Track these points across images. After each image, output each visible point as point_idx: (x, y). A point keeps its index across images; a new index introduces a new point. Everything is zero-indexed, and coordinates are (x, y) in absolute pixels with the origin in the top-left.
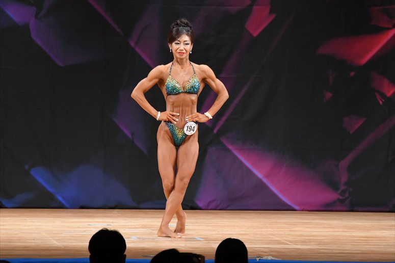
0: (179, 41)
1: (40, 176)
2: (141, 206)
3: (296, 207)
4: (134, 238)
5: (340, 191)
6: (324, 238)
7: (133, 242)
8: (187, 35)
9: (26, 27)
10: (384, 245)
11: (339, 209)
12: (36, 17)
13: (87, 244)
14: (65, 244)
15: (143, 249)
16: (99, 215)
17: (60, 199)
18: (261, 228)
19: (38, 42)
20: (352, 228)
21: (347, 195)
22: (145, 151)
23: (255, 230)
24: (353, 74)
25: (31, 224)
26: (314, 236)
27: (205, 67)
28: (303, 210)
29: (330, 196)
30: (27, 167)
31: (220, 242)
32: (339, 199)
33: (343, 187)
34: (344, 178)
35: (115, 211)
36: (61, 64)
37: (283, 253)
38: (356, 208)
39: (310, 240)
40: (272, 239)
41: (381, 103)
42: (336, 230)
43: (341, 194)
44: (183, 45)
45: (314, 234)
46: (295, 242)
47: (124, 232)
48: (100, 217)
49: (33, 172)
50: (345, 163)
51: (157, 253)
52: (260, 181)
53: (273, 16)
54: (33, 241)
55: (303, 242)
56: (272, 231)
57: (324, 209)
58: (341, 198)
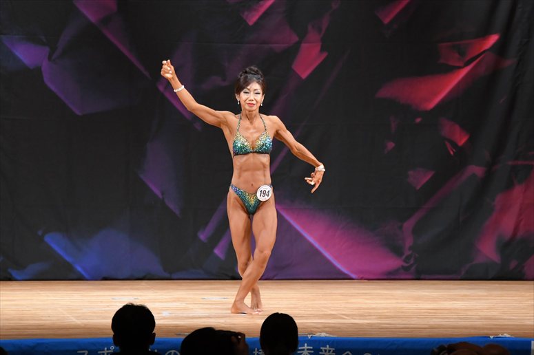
0: (249, 89)
1: (56, 242)
2: (173, 276)
3: (353, 276)
4: (165, 314)
5: (404, 257)
6: (385, 311)
7: (164, 318)
8: (258, 82)
9: (38, 70)
10: (455, 318)
11: (402, 277)
12: (49, 58)
13: (110, 321)
14: (85, 321)
15: (177, 326)
16: (125, 287)
17: (79, 269)
18: (314, 300)
19: (52, 87)
20: (419, 298)
21: (412, 261)
22: (177, 212)
23: (307, 303)
24: (418, 120)
25: (46, 298)
26: (374, 309)
27: (275, 118)
28: (361, 279)
29: (394, 263)
30: (40, 233)
31: (267, 317)
32: (402, 266)
33: (407, 253)
34: (409, 242)
35: (144, 283)
36: (78, 113)
37: (339, 328)
38: (422, 277)
39: (370, 313)
40: (326, 313)
41: (452, 153)
42: (399, 301)
43: (405, 261)
44: (253, 95)
45: (374, 306)
46: (352, 316)
47: (153, 306)
48: (127, 289)
49: (47, 238)
50: (409, 225)
51: (192, 331)
52: (311, 245)
53: (325, 55)
54: (48, 318)
55: (362, 316)
56: (326, 304)
57: (386, 277)
58: (405, 265)
